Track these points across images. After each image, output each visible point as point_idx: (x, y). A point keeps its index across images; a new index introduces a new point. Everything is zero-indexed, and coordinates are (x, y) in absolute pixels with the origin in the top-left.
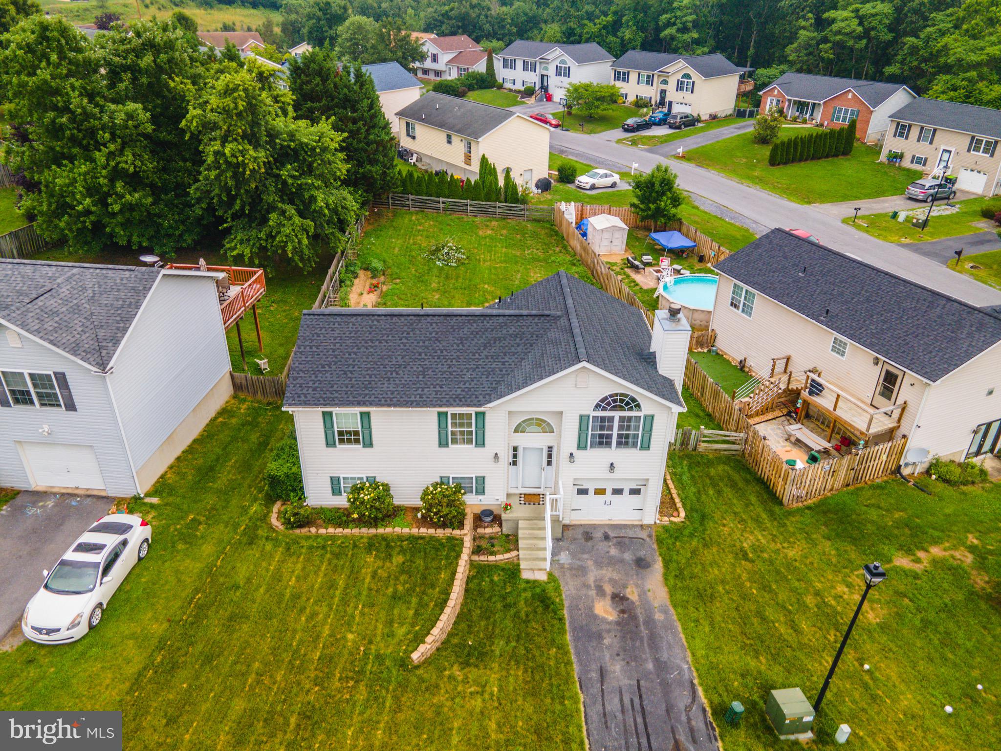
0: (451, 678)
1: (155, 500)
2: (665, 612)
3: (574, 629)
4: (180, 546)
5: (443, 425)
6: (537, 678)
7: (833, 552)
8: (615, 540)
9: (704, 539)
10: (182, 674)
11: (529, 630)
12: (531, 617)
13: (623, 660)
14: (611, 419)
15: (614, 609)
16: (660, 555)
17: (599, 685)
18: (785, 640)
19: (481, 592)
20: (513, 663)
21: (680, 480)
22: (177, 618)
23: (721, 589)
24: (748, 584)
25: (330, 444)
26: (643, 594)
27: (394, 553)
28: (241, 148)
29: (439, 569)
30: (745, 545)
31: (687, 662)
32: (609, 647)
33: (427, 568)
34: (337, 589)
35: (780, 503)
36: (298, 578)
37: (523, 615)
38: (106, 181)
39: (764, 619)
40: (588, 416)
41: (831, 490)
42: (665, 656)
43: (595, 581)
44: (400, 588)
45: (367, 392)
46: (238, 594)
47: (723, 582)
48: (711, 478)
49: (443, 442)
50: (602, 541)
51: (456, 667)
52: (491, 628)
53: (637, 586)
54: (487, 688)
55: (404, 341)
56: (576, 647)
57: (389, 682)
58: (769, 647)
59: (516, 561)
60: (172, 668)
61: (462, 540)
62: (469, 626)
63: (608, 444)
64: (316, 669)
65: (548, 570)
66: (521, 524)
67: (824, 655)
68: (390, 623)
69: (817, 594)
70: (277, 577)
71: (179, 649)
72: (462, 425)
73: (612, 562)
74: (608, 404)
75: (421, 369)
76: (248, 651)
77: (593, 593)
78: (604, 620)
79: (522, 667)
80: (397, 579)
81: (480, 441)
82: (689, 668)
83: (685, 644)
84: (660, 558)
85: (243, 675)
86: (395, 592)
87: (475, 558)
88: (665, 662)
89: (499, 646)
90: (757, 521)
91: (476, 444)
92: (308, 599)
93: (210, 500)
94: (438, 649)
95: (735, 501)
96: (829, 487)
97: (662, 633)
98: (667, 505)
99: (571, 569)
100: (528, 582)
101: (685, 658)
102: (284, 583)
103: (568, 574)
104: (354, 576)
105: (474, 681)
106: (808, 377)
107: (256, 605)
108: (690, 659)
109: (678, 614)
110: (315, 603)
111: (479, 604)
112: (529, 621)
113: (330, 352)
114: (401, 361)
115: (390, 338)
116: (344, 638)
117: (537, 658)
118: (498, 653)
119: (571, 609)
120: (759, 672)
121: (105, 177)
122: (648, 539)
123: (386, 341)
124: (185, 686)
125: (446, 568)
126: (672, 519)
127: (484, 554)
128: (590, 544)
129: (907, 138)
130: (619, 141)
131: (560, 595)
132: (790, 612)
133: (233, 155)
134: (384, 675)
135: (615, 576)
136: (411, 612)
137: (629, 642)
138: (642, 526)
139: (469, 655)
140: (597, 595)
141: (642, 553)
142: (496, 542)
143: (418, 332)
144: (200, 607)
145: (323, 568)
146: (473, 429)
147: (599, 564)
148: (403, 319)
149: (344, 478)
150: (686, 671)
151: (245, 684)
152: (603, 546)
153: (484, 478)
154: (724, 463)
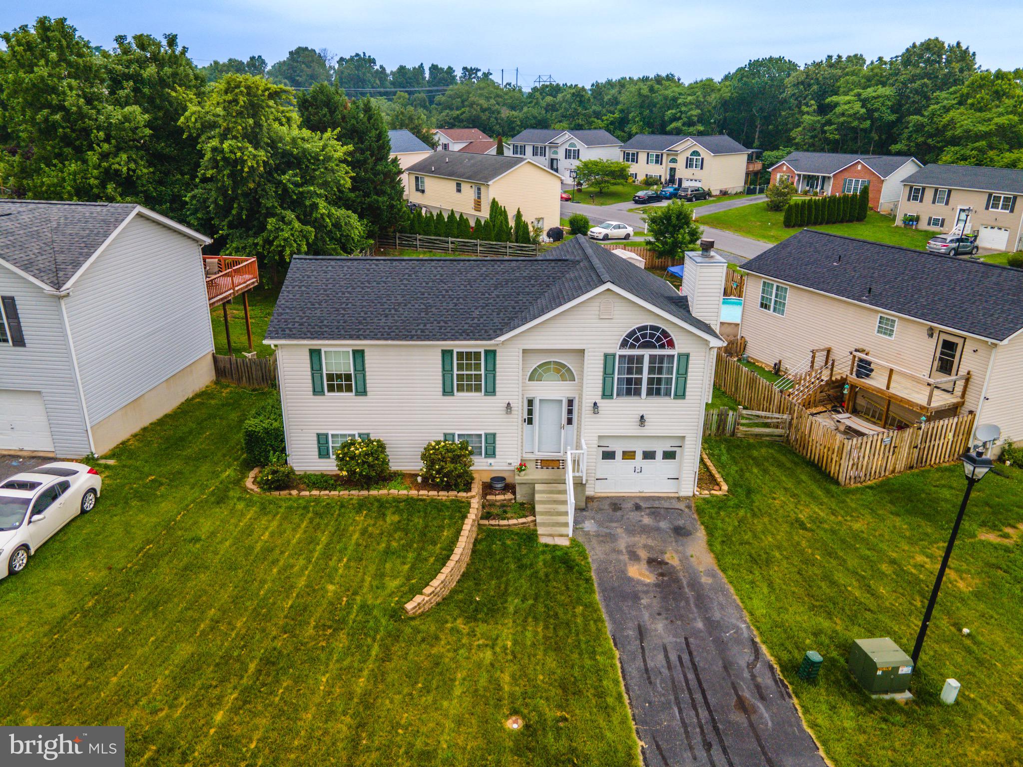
0: (455, 631)
1: (111, 462)
2: (713, 576)
3: (603, 590)
4: (134, 503)
5: (448, 367)
6: (561, 633)
7: (905, 527)
8: (648, 511)
9: (752, 510)
10: (118, 618)
11: (550, 589)
12: (551, 577)
13: (667, 619)
14: (640, 359)
15: (651, 572)
16: (702, 523)
17: (638, 642)
18: (861, 603)
19: (491, 554)
20: (530, 620)
21: (719, 460)
22: (120, 566)
23: (777, 554)
24: (810, 551)
25: (317, 391)
26: (684, 559)
27: (389, 512)
28: (240, 145)
29: (441, 528)
30: (801, 516)
31: (745, 622)
32: (647, 607)
33: (426, 526)
34: (318, 544)
35: (837, 482)
36: (272, 535)
37: (541, 574)
38: (96, 182)
39: (833, 583)
40: (614, 355)
41: (893, 471)
42: (717, 615)
43: (626, 548)
44: (394, 544)
45: (361, 327)
46: (198, 546)
47: (779, 548)
48: (754, 459)
49: (448, 389)
50: (632, 511)
51: (459, 621)
52: (503, 586)
53: (677, 552)
54: (499, 641)
55: (405, 282)
56: (607, 606)
57: (377, 631)
58: (843, 610)
59: (532, 527)
60: (106, 612)
61: (469, 503)
62: (476, 584)
63: (638, 393)
64: (286, 617)
65: (571, 535)
66: (538, 487)
67: (912, 619)
68: (380, 575)
69: (893, 562)
70: (248, 531)
71: (118, 595)
72: (469, 367)
73: (645, 530)
74: (637, 340)
75: (423, 306)
76: (204, 598)
77: (625, 557)
78: (639, 582)
79: (541, 624)
80: (391, 535)
81: (490, 389)
82: (748, 627)
83: (741, 604)
84: (703, 527)
85: (195, 620)
86: (388, 547)
87: (486, 522)
88: (718, 622)
89: (513, 603)
90: (811, 495)
91: (486, 391)
92: (282, 553)
93: (177, 465)
94: (438, 604)
95: (784, 478)
96: (890, 467)
97: (712, 595)
98: (706, 479)
99: (598, 536)
100: (546, 545)
101: (741, 618)
102: (255, 536)
103: (594, 541)
104: (340, 533)
105: (482, 634)
106: (854, 357)
107: (219, 556)
108: (748, 618)
109: (729, 577)
110: (290, 556)
111: (489, 564)
112: (549, 581)
113: (322, 292)
114: (400, 299)
115: (389, 279)
116: (323, 588)
117: (561, 615)
118: (511, 609)
119: (599, 572)
120: (835, 632)
121: (96, 178)
122: (686, 510)
123: (385, 282)
124: (119, 630)
125: (450, 526)
126: (713, 492)
127: (494, 519)
128: (619, 513)
129: (921, 201)
130: (630, 210)
131: (585, 558)
132: (863, 577)
133: (231, 152)
134: (371, 624)
135: (650, 542)
136: (406, 567)
137: (671, 602)
138: (678, 498)
139: (476, 610)
140: (630, 559)
141: (681, 523)
142: (508, 509)
143: (420, 274)
144: (149, 556)
145: (304, 525)
146: (483, 372)
147: (630, 532)
148: (404, 263)
149: (332, 435)
150: (745, 630)
151: (195, 629)
152: (634, 516)
153: (494, 435)
154: (767, 446)
